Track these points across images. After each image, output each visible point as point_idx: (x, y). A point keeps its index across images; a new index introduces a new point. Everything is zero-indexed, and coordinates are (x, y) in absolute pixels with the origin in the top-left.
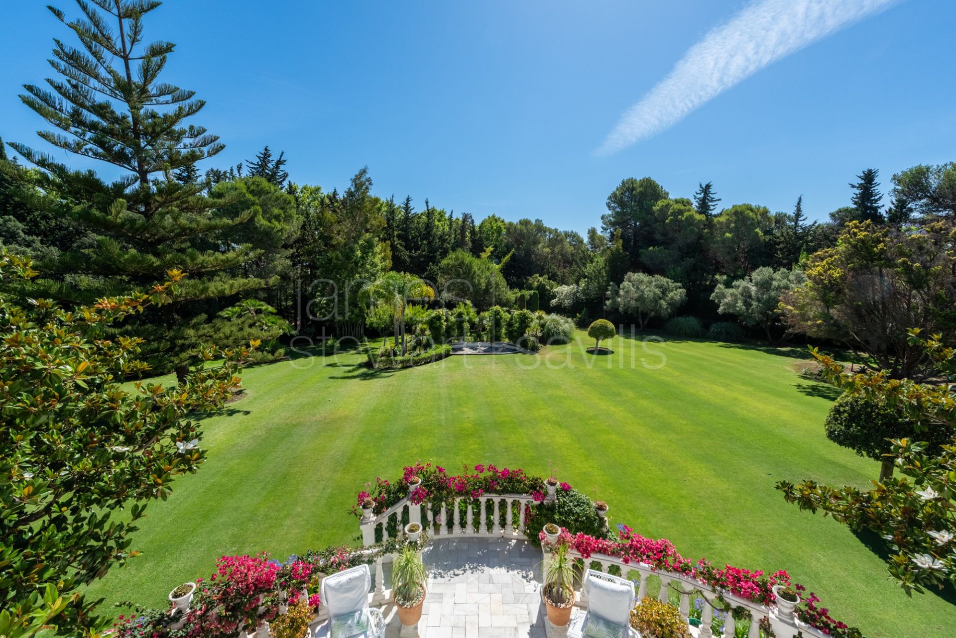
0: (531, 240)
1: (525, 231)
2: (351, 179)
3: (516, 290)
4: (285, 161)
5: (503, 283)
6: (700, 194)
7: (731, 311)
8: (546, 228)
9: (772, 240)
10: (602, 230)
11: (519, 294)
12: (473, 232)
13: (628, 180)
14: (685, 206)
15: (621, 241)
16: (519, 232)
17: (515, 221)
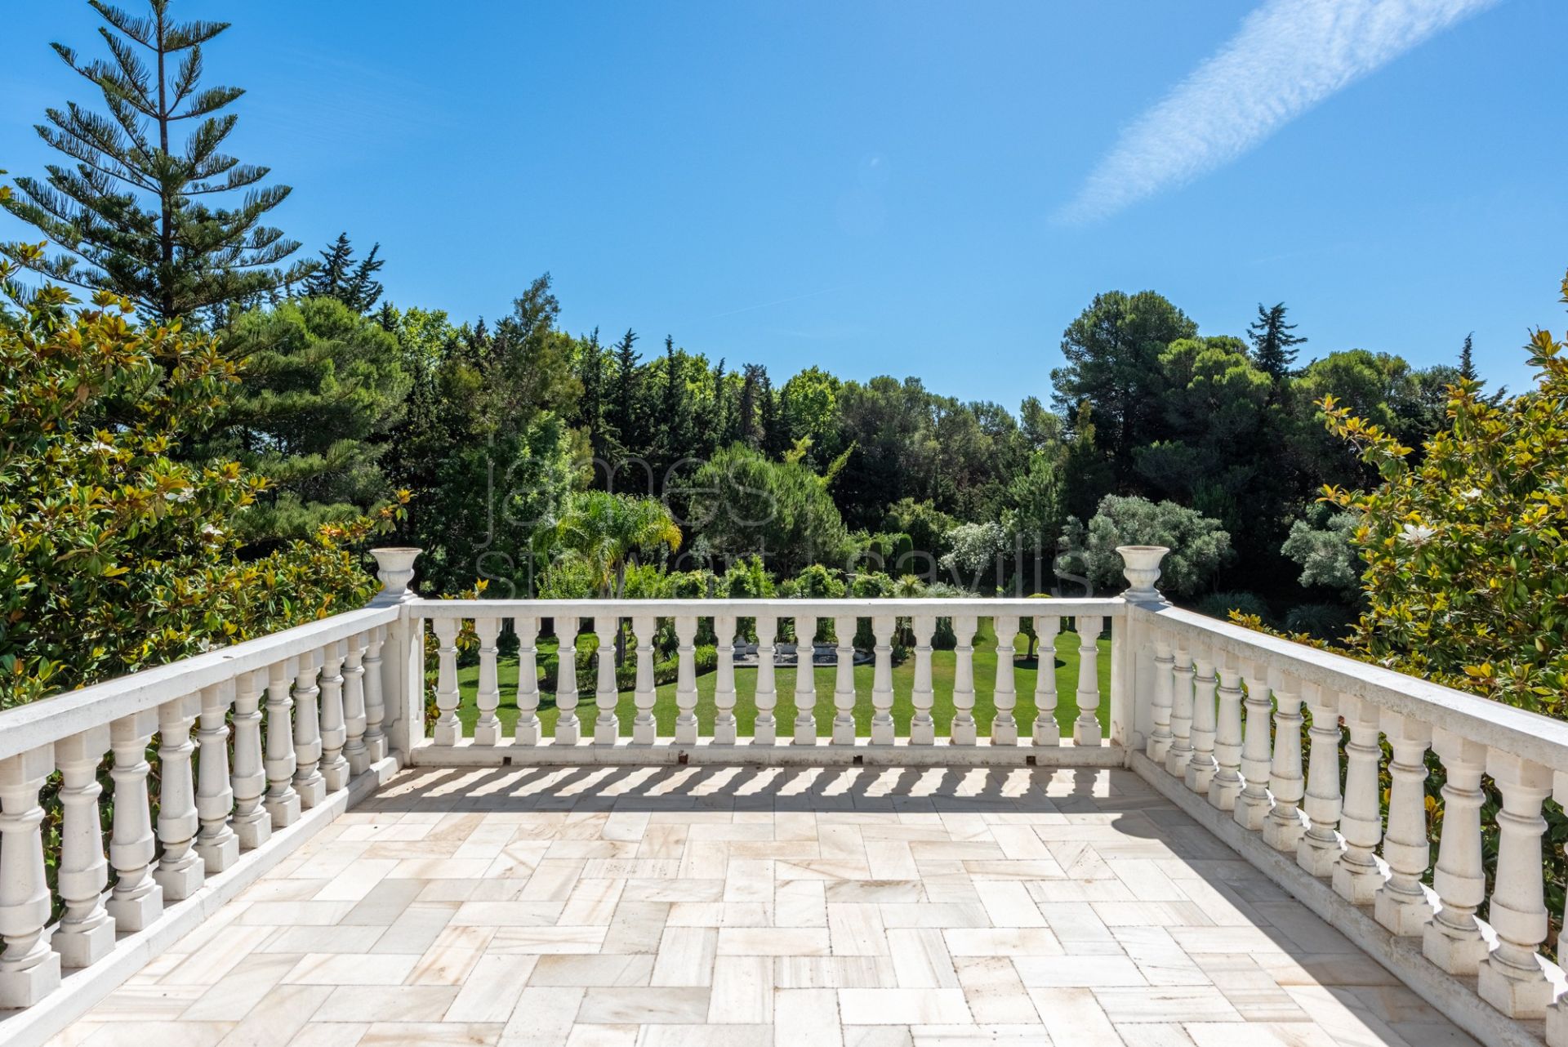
0: (896, 422)
1: (883, 403)
2: (516, 301)
3: (864, 534)
4: (381, 263)
5: (833, 517)
6: (1262, 327)
7: (1325, 579)
8: (929, 395)
9: (1415, 427)
10: (1053, 402)
11: (869, 543)
12: (767, 405)
13: (1108, 296)
14: (1227, 353)
15: (1092, 428)
16: (868, 405)
17: (863, 381)
